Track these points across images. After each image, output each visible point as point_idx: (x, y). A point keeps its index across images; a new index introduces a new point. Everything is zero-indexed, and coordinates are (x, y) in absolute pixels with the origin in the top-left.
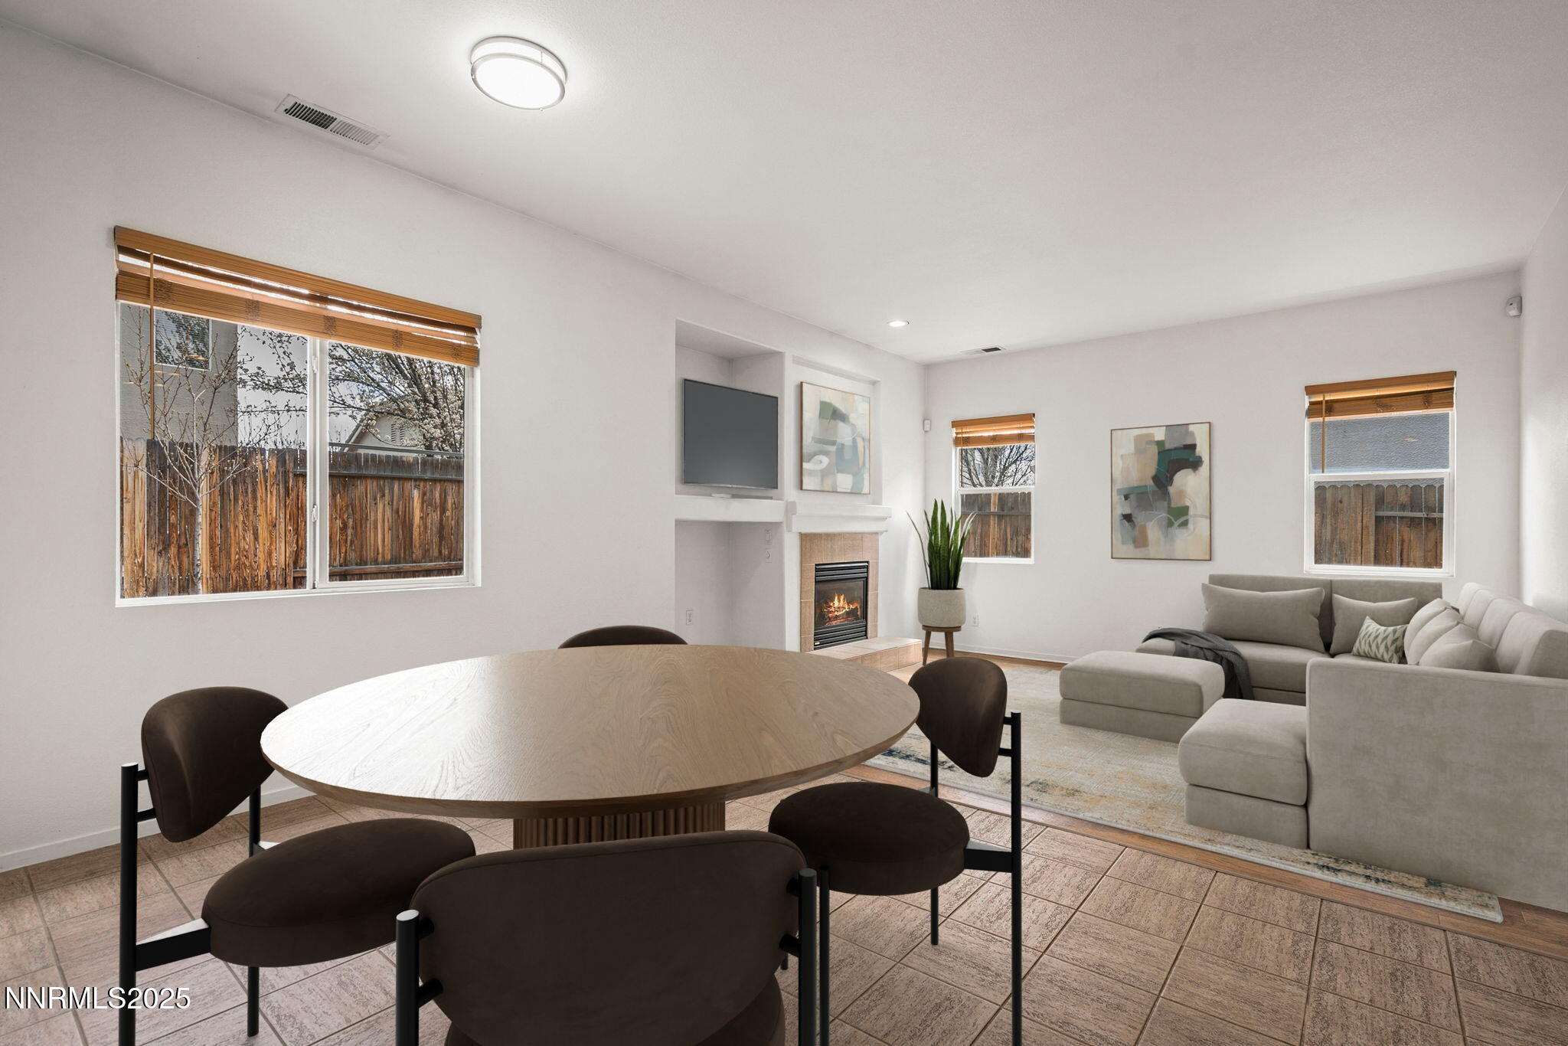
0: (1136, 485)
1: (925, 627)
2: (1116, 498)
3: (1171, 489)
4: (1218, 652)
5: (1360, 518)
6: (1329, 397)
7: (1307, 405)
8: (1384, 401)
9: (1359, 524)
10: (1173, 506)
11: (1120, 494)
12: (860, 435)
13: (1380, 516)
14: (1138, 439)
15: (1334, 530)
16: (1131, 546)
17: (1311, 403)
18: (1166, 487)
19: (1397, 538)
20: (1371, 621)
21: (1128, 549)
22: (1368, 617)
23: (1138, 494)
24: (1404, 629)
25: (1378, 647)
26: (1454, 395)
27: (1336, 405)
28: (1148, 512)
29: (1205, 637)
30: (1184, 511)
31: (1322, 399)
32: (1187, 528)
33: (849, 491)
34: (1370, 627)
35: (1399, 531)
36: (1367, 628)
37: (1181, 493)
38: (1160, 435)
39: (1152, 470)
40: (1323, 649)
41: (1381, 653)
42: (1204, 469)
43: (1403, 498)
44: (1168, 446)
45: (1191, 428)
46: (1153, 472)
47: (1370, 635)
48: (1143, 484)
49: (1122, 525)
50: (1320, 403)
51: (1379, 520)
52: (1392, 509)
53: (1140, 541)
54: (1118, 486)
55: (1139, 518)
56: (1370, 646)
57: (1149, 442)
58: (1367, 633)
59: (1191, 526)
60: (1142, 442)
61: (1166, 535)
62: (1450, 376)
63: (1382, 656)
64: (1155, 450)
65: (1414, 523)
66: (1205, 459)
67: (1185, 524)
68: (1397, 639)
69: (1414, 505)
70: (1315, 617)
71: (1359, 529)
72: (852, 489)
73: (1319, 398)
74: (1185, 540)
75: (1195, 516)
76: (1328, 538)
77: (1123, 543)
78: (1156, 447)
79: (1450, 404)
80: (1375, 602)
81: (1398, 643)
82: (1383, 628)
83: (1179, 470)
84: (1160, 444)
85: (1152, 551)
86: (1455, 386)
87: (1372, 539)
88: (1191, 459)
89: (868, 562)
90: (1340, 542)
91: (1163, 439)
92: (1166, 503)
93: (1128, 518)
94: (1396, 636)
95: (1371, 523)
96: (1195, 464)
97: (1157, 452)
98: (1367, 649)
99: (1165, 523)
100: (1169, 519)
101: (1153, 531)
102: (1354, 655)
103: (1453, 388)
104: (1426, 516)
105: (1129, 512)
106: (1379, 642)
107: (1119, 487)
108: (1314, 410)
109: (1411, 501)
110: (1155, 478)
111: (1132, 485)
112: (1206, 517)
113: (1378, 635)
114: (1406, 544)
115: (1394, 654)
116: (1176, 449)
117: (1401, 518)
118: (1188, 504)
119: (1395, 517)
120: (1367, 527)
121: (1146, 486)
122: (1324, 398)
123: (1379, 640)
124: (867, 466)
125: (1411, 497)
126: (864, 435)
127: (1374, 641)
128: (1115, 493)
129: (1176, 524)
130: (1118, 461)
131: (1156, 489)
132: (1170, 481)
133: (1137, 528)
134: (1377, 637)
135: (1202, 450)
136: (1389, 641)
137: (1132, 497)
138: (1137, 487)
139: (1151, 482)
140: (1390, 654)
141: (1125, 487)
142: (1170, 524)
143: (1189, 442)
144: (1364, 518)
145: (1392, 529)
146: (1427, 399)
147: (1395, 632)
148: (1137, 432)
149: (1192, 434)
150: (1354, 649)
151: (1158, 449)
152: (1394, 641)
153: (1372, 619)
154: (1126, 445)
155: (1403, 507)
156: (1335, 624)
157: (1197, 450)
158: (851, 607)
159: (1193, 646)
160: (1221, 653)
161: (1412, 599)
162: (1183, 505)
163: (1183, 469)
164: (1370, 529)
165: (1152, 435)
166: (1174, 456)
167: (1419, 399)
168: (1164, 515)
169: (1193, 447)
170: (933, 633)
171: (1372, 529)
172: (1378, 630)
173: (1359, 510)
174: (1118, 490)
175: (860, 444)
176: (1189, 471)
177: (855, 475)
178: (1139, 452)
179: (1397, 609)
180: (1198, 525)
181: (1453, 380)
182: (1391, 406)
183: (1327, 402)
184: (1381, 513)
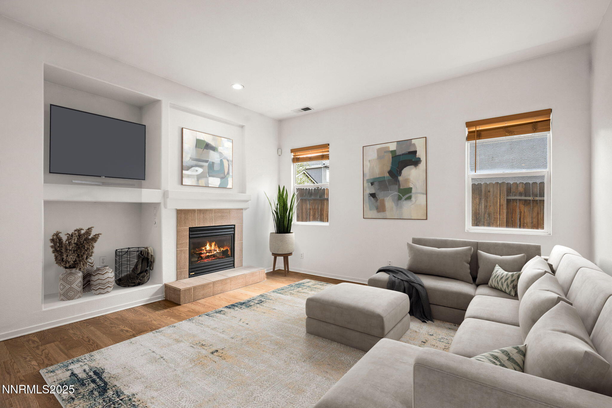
0: (378, 177)
1: (273, 254)
2: (366, 185)
3: (400, 178)
4: (411, 283)
5: (499, 201)
6: (478, 128)
7: (467, 133)
8: (510, 129)
9: (499, 203)
10: (401, 187)
11: (368, 182)
12: (225, 158)
13: (509, 199)
14: (379, 150)
15: (486, 207)
16: (375, 212)
17: (469, 132)
18: (397, 177)
19: (518, 211)
20: (499, 267)
21: (374, 213)
22: (497, 265)
23: (379, 182)
24: (518, 274)
25: (502, 285)
26: (551, 124)
27: (483, 133)
28: (386, 192)
29: (406, 273)
30: (409, 190)
31: (475, 129)
32: (411, 201)
33: (218, 186)
34: (499, 271)
35: (520, 208)
36: (496, 272)
37: (407, 180)
38: (393, 147)
39: (388, 167)
40: (472, 282)
41: (504, 288)
42: (422, 165)
43: (521, 189)
44: (398, 153)
45: (413, 141)
46: (389, 169)
47: (498, 277)
48: (382, 176)
49: (369, 199)
50: (474, 132)
51: (508, 201)
52: (515, 196)
53: (381, 208)
54: (367, 177)
55: (380, 195)
56: (498, 283)
57: (386, 152)
58: (496, 276)
59: (413, 199)
60: (382, 152)
61: (397, 205)
62: (549, 112)
63: (505, 290)
64: (390, 156)
65: (527, 203)
66: (423, 159)
67: (410, 198)
68: (514, 280)
69: (526, 193)
70: (468, 263)
71: (499, 206)
72: (219, 186)
73: (473, 129)
74: (408, 208)
75: (417, 193)
76: (483, 210)
77: (370, 210)
78: (391, 154)
79: (548, 129)
80: (501, 256)
81: (515, 283)
82: (506, 273)
83: (405, 167)
84: (393, 152)
85: (388, 214)
86: (551, 118)
87: (505, 211)
88: (413, 160)
89: (234, 225)
90: (489, 213)
91: (395, 149)
92: (397, 187)
93: (373, 195)
94: (514, 278)
95: (505, 203)
96: (416, 162)
97: (391, 157)
98: (496, 285)
99: (396, 198)
100: (399, 196)
101: (389, 203)
102: (489, 287)
103: (550, 120)
104: (532, 199)
105: (374, 192)
106: (503, 281)
107: (367, 179)
108: (472, 136)
109: (525, 190)
110: (390, 172)
111: (375, 177)
112: (423, 194)
113: (503, 277)
114: (522, 214)
115: (512, 289)
116: (403, 154)
117: (520, 200)
118: (411, 186)
119: (516, 200)
120: (502, 205)
121: (384, 177)
122: (476, 129)
123: (503, 280)
124: (231, 174)
125: (525, 189)
126: (228, 158)
127: (500, 280)
128: (365, 182)
129: (404, 198)
130: (367, 164)
131: (390, 178)
132: (400, 173)
133: (379, 201)
134: (502, 278)
135: (420, 154)
136: (509, 281)
137: (376, 184)
138: (379, 178)
139: (388, 175)
140: (510, 289)
141: (372, 178)
142: (400, 198)
143: (412, 149)
144: (501, 200)
145: (515, 206)
146: (535, 127)
147: (512, 275)
148: (379, 146)
149: (414, 145)
150: (489, 283)
151: (392, 156)
152: (512, 281)
153: (500, 266)
154: (373, 154)
155: (521, 194)
156: (479, 267)
157: (417, 154)
158: (222, 249)
159: (398, 278)
160: (412, 284)
161: (522, 255)
162: (409, 187)
163: (407, 166)
164: (504, 206)
165: (388, 147)
166: (402, 159)
167: (530, 127)
168: (396, 193)
169: (415, 152)
170: (278, 257)
171: (505, 207)
172: (502, 274)
173: (498, 196)
174: (367, 180)
175: (226, 163)
176: (412, 167)
177: (222, 178)
178: (380, 157)
179: (514, 261)
180: (419, 199)
181: (550, 114)
182: (514, 132)
183: (478, 131)
184: (510, 198)
